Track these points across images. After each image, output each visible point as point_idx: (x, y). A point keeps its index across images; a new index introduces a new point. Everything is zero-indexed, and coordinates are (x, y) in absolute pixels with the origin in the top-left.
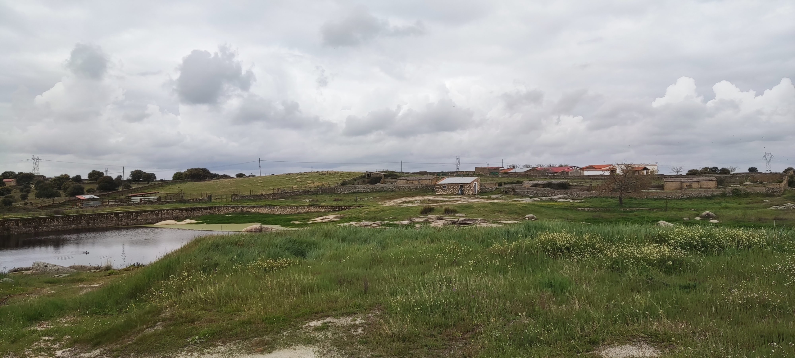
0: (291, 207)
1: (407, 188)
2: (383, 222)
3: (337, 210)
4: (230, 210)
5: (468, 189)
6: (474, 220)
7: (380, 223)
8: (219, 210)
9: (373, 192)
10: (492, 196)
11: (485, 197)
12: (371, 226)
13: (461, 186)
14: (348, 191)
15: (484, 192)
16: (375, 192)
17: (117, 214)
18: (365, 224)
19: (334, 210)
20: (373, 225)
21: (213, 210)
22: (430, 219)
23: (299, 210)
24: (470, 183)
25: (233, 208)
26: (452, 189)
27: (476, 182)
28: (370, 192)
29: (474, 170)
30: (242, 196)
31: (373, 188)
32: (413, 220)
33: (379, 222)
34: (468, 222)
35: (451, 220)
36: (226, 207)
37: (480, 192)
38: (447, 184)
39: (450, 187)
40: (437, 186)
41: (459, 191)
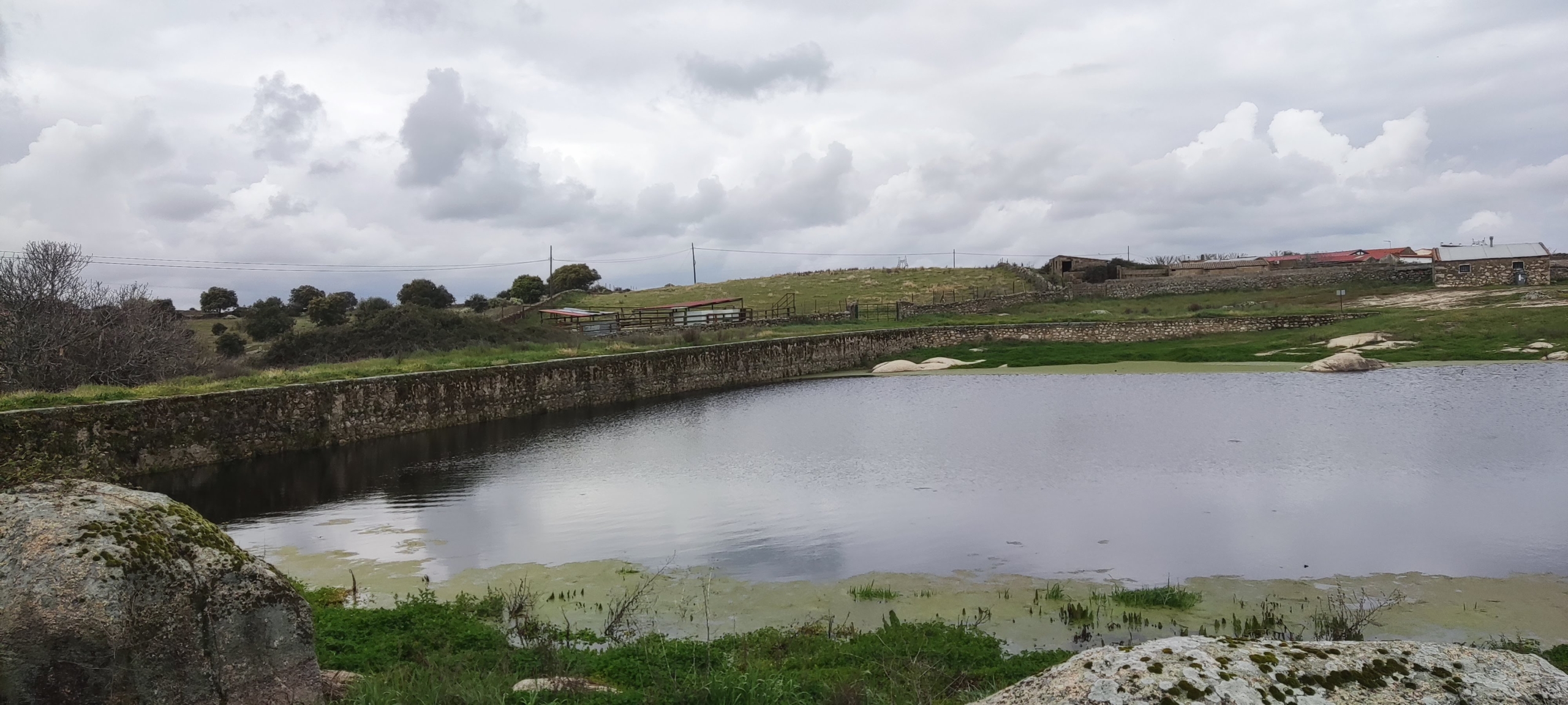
5: (1540, 270)
24: (1546, 257)
26: (1488, 274)
30: (918, 308)
38: (1474, 262)
39: (1481, 268)
40: (1440, 268)
41: (1520, 276)
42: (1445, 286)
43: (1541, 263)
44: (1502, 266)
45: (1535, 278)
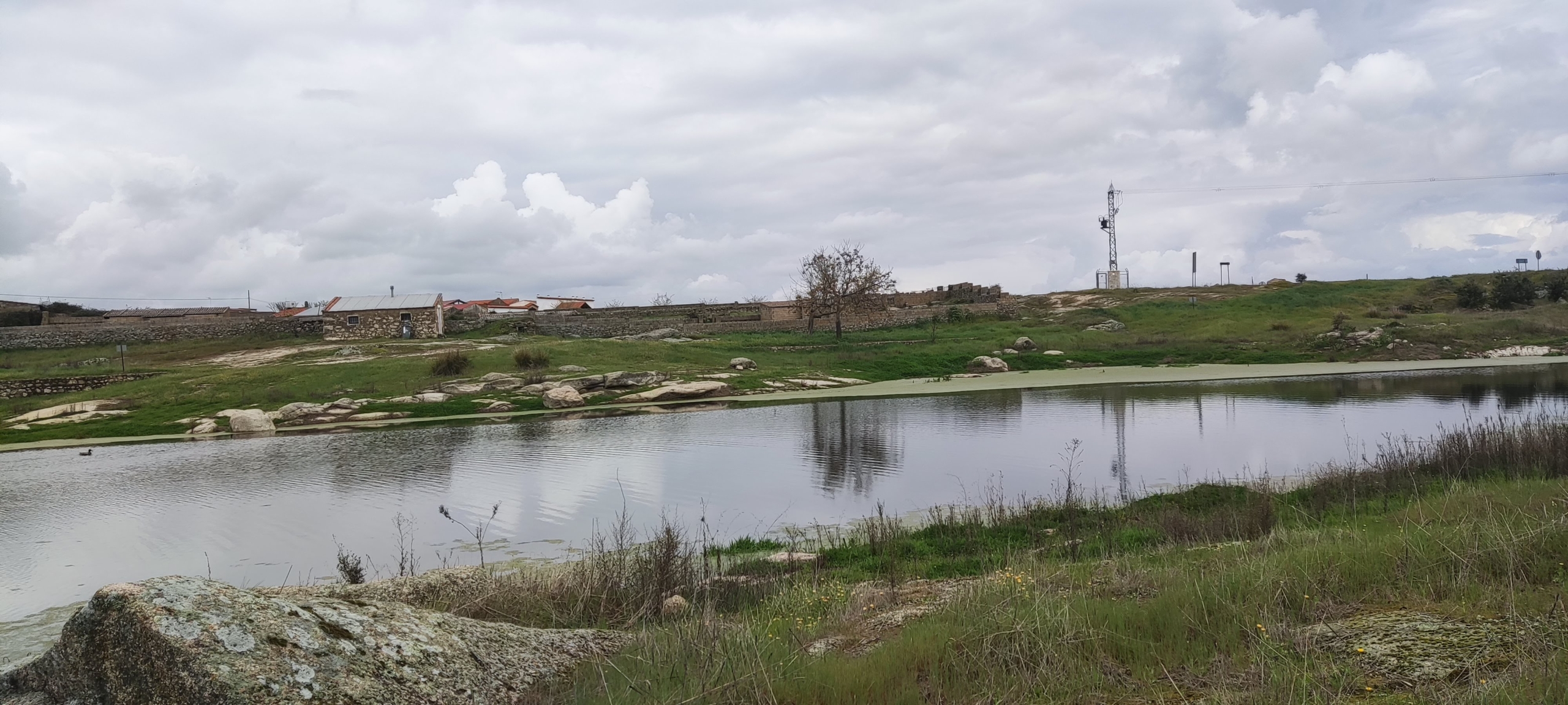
1: (200, 330)
2: (357, 402)
6: (638, 375)
7: (352, 404)
11: (481, 340)
12: (325, 413)
13: (405, 316)
18: (305, 410)
20: (331, 411)
24: (433, 307)
26: (377, 326)
27: (440, 306)
32: (449, 390)
38: (362, 313)
39: (370, 320)
40: (328, 319)
41: (404, 328)
42: (334, 339)
43: (427, 315)
44: (390, 318)
45: (422, 330)
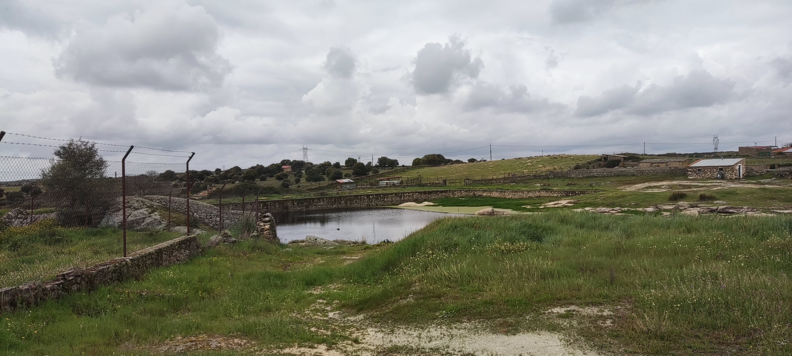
0: (522, 192)
1: (651, 172)
2: (623, 209)
3: (570, 195)
4: (463, 194)
5: (730, 172)
6: (739, 208)
7: (620, 210)
8: (453, 193)
9: (611, 176)
10: (762, 181)
11: (753, 181)
12: (608, 212)
13: (721, 169)
14: (582, 175)
15: (751, 176)
16: (613, 176)
17: (368, 196)
18: (602, 210)
19: (567, 195)
20: (611, 212)
21: (448, 194)
22: (682, 206)
23: (531, 195)
24: (733, 166)
25: (466, 191)
26: (709, 173)
27: (741, 165)
28: (607, 176)
29: (738, 151)
30: (474, 181)
31: (610, 172)
32: (660, 208)
33: (618, 208)
34: (731, 211)
35: (708, 208)
36: (460, 190)
37: (746, 176)
38: (703, 167)
39: (707, 170)
40: (689, 170)
41: (719, 175)
42: (690, 178)
43: (731, 169)
44: (715, 170)
45: (728, 175)
